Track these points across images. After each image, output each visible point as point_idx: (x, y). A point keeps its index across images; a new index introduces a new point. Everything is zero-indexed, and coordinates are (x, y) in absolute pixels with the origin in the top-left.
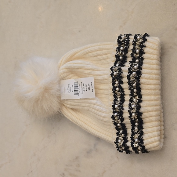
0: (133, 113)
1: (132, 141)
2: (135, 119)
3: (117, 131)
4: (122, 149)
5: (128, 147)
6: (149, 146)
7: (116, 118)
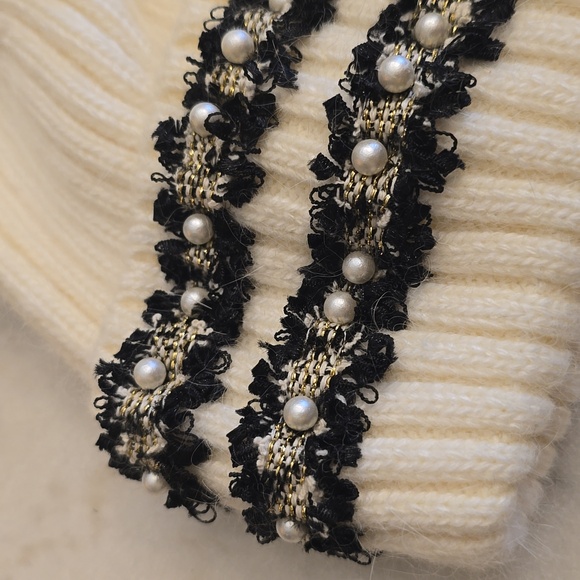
0: (366, 135)
1: (257, 407)
2: (364, 208)
3: (161, 283)
4: (141, 454)
5: (202, 452)
6: (402, 509)
7: (193, 157)
